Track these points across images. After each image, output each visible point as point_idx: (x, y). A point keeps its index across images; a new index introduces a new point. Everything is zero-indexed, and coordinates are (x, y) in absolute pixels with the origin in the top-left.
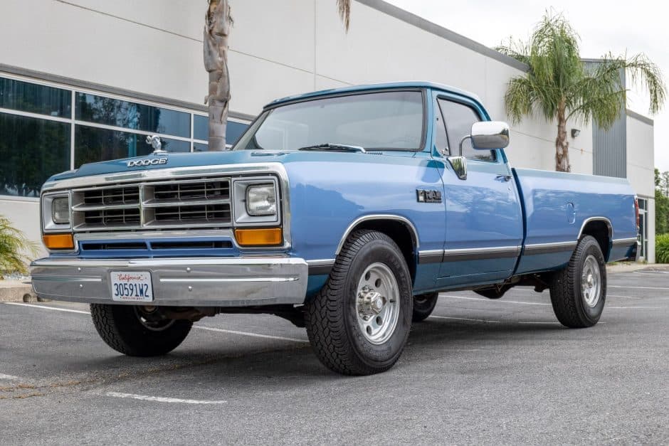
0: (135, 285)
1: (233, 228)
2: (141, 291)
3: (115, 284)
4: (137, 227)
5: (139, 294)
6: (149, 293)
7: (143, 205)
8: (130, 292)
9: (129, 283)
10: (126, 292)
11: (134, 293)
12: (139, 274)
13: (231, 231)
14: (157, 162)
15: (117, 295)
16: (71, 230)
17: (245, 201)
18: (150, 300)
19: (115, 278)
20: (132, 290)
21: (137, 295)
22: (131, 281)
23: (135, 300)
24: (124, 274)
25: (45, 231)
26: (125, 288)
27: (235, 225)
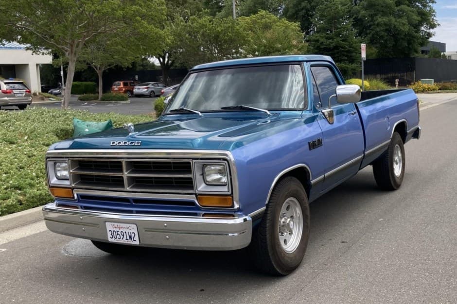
0: (126, 232)
1: (195, 194)
2: (130, 237)
3: (110, 231)
4: (122, 189)
5: (128, 238)
6: (137, 238)
7: (126, 174)
8: (122, 237)
9: (120, 231)
10: (118, 236)
11: (125, 238)
12: (128, 225)
13: (194, 196)
14: (134, 144)
15: (112, 238)
16: (71, 186)
17: (203, 174)
18: (137, 243)
19: (109, 226)
20: (123, 235)
21: (127, 239)
22: (121, 230)
23: (126, 242)
24: (116, 224)
25: (51, 185)
26: (118, 234)
27: (197, 192)
